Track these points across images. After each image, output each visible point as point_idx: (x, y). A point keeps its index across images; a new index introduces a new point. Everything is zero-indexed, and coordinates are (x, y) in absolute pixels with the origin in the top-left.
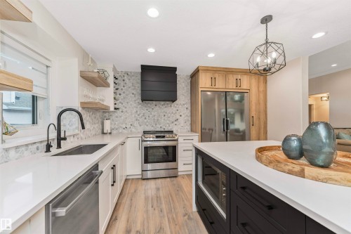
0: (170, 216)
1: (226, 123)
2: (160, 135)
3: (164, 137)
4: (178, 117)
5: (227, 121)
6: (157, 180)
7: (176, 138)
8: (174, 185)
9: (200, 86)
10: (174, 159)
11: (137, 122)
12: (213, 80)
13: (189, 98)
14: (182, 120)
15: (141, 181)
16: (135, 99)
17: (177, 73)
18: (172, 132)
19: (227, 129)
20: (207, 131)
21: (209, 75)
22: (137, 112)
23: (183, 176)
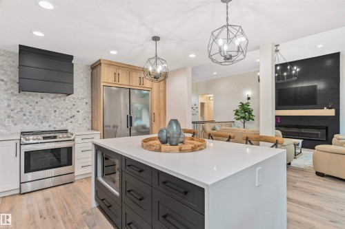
0: (66, 219)
1: (130, 120)
2: (49, 135)
3: (55, 137)
4: (74, 113)
5: (131, 117)
6: (45, 191)
7: (72, 138)
8: (70, 190)
9: (102, 80)
10: (69, 162)
11: (10, 120)
12: (117, 76)
13: (90, 91)
14: (80, 117)
15: (18, 197)
16: (5, 87)
17: (73, 62)
18: (66, 131)
19: (131, 125)
20: (111, 128)
21: (112, 70)
22: (9, 106)
23: (81, 180)
